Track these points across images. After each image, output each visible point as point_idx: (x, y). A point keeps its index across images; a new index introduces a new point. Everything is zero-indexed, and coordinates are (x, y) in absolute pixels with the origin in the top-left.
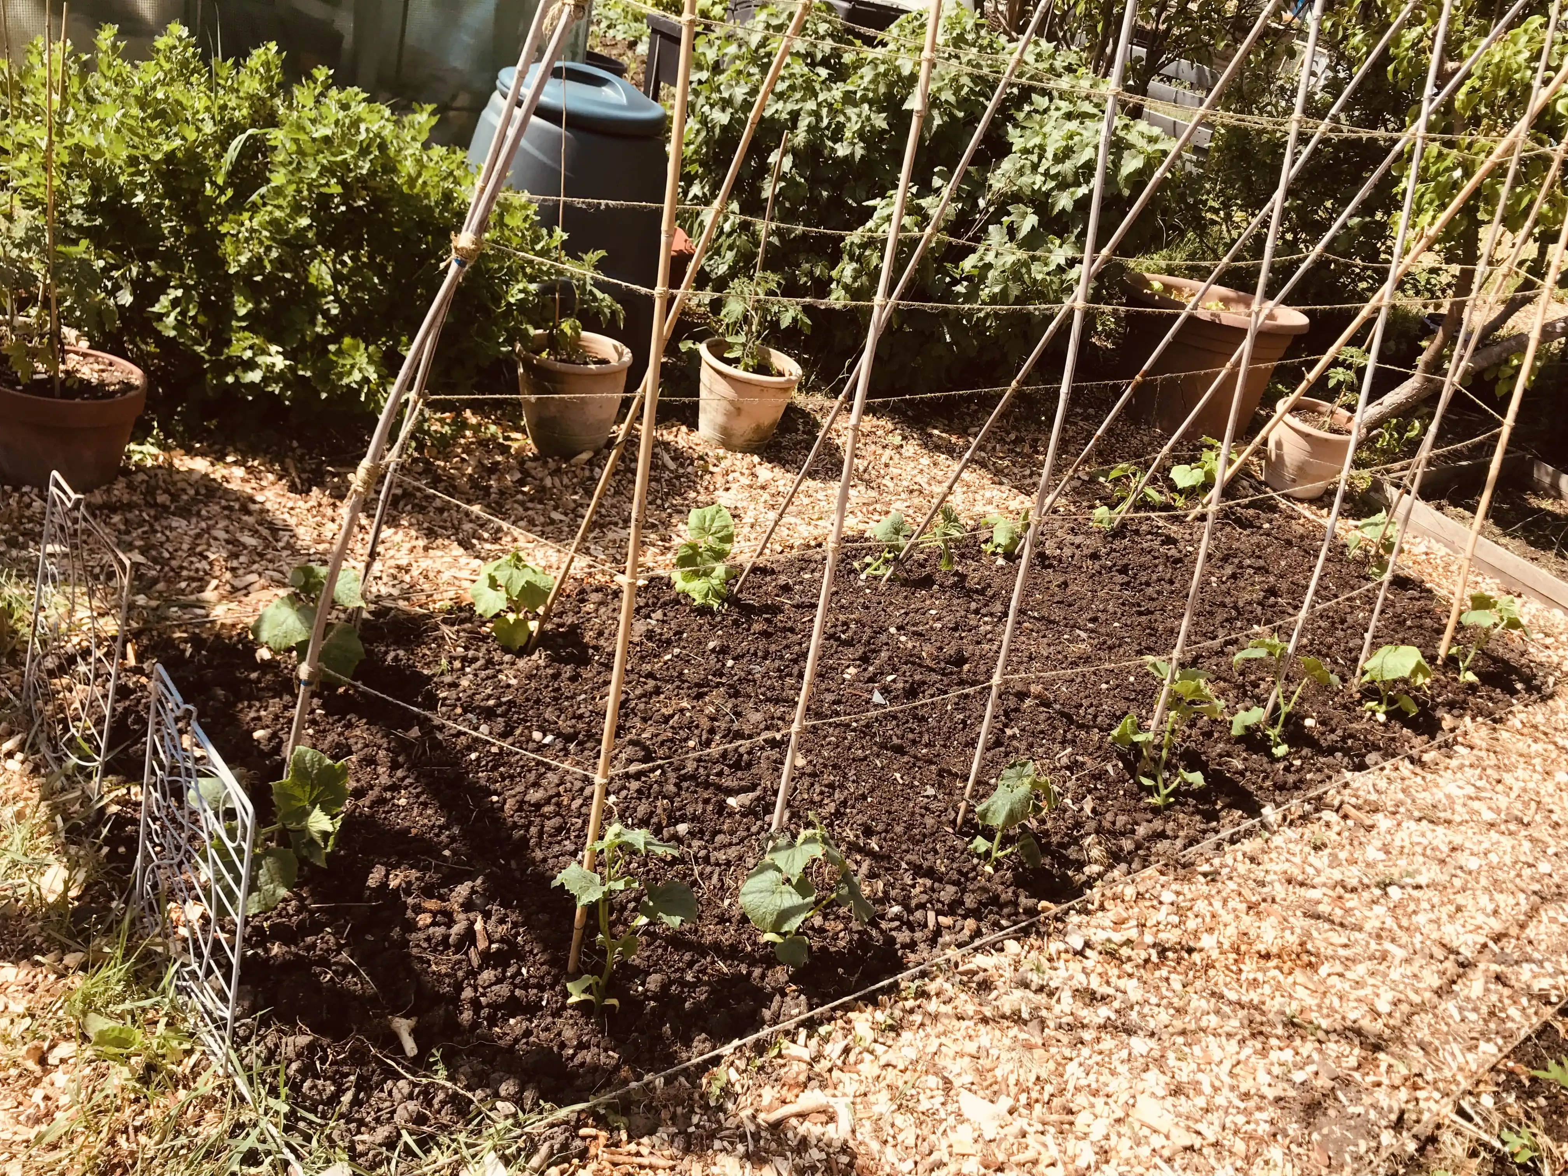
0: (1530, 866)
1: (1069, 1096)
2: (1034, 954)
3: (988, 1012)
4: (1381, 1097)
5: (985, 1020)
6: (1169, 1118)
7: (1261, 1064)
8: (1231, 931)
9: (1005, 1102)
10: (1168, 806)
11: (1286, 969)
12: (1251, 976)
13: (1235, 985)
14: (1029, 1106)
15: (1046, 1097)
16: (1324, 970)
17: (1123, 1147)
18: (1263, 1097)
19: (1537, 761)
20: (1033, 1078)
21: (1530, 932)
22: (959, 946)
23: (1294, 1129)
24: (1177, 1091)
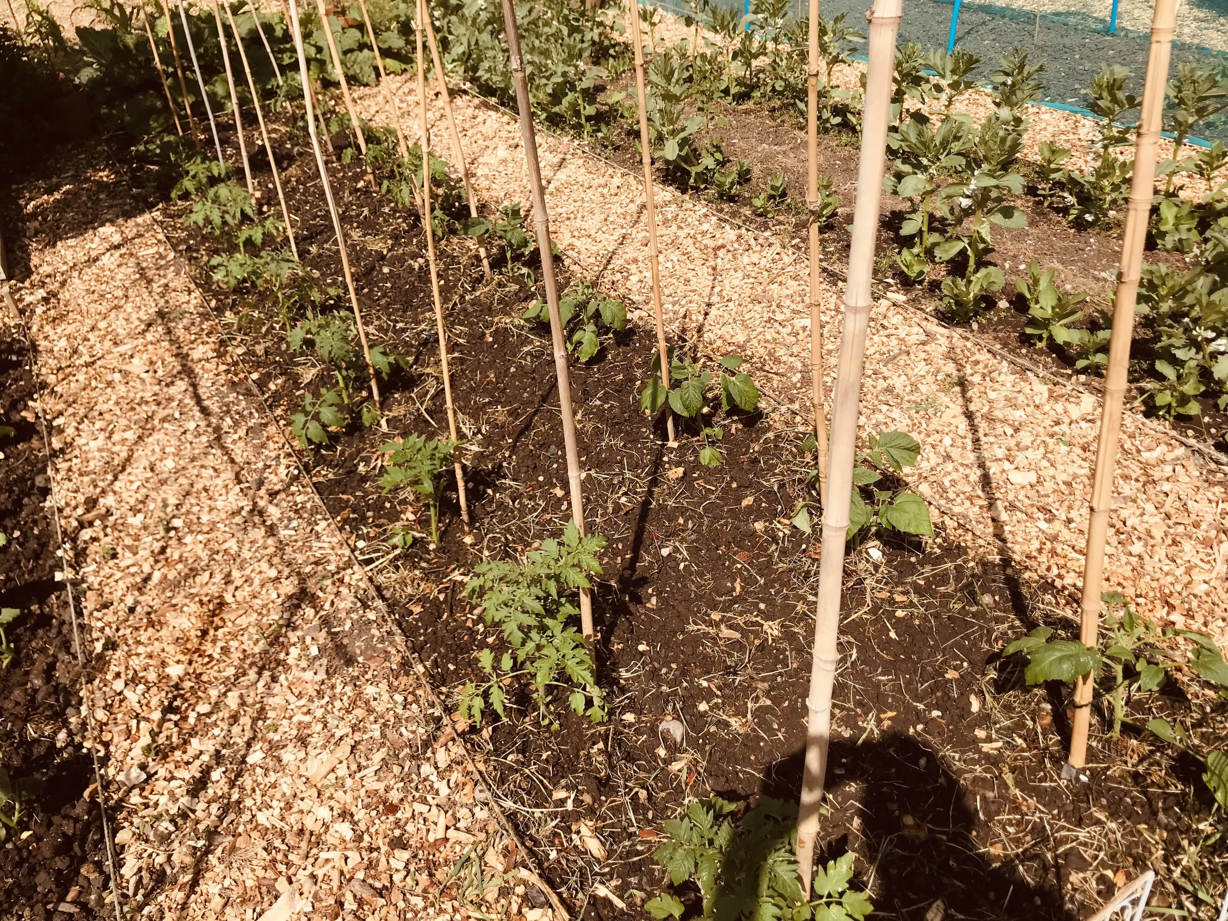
0: (185, 433)
1: (287, 828)
2: (136, 820)
3: (187, 878)
4: (344, 605)
5: (195, 883)
6: (325, 755)
7: (295, 672)
8: (171, 649)
9: (282, 885)
10: (17, 651)
11: (220, 624)
12: (218, 650)
13: (222, 665)
14: (288, 865)
15: (284, 847)
16: (228, 598)
17: (344, 798)
18: (323, 683)
19: (94, 383)
20: (265, 854)
21: (238, 459)
22: (105, 887)
23: (354, 671)
24: (303, 741)
